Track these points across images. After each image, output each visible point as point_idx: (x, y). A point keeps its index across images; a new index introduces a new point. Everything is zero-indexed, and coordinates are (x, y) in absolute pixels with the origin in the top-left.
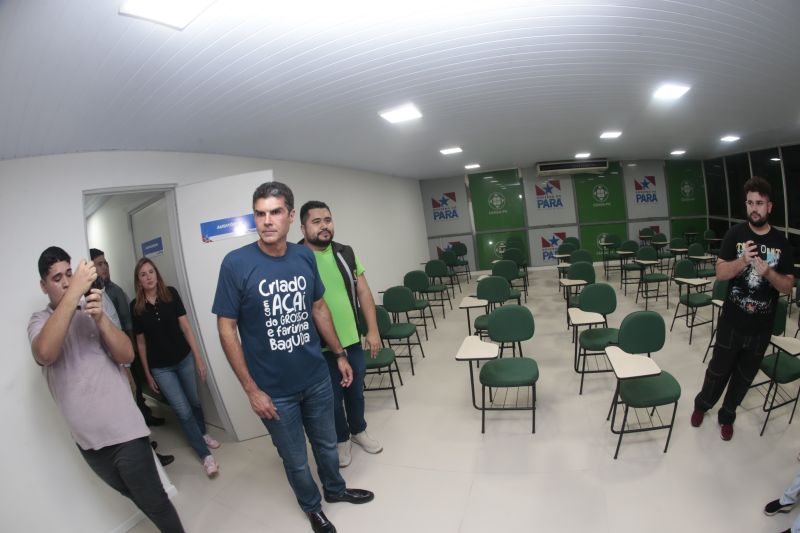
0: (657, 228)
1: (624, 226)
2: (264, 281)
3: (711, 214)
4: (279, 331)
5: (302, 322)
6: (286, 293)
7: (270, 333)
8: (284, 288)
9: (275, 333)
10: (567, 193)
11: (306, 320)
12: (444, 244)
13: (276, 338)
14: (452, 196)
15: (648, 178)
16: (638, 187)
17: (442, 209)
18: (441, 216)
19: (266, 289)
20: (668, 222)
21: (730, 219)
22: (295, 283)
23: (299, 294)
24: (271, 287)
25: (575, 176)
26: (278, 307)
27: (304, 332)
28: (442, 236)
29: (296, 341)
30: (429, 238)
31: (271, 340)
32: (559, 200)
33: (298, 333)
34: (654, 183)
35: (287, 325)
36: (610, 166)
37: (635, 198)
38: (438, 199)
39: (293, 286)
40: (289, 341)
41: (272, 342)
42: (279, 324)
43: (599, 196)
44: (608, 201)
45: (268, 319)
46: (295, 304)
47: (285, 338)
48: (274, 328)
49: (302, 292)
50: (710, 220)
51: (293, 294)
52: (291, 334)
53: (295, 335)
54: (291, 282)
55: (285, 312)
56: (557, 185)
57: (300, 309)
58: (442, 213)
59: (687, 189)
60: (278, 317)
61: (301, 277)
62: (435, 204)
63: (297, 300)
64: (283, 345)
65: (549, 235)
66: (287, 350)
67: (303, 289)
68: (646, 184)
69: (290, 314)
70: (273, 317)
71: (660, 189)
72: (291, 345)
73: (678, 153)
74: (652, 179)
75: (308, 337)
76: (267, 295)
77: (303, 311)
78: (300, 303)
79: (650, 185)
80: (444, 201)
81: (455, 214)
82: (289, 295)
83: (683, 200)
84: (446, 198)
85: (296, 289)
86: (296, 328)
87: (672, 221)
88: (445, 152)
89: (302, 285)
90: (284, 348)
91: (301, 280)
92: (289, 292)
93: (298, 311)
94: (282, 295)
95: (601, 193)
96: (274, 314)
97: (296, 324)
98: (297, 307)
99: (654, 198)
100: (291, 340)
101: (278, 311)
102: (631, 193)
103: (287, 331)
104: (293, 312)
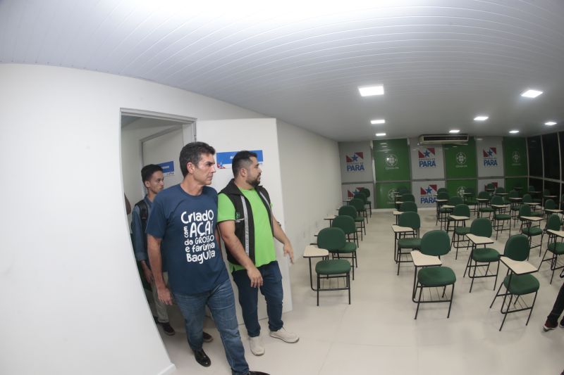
0: (496, 184)
1: (475, 182)
2: (185, 213)
3: (531, 174)
4: (193, 248)
5: (211, 242)
6: (200, 222)
7: (187, 249)
8: (199, 218)
9: (191, 250)
10: (439, 157)
11: (213, 242)
12: (353, 189)
13: (192, 253)
14: (361, 155)
15: (492, 149)
16: (485, 155)
17: (354, 164)
18: (352, 168)
19: (186, 218)
20: (503, 180)
21: (544, 179)
22: (206, 215)
23: (209, 222)
24: (190, 217)
25: (445, 146)
26: (194, 232)
27: (211, 250)
28: (353, 183)
29: (206, 256)
30: (343, 184)
31: (188, 255)
32: (434, 162)
33: (207, 250)
34: (495, 152)
35: (200, 245)
36: (469, 140)
37: (483, 162)
38: (351, 156)
39: (205, 217)
40: (201, 255)
41: (188, 256)
42: (194, 243)
43: (460, 160)
44: (465, 164)
45: (186, 239)
46: (206, 230)
47: (198, 253)
48: (191, 246)
49: (211, 221)
50: (530, 178)
51: (205, 223)
52: (203, 251)
53: (205, 252)
54: (204, 214)
55: (198, 236)
56: (433, 151)
57: (209, 233)
58: (353, 166)
59: (516, 157)
60: (193, 238)
61: (210, 211)
62: (349, 160)
63: (208, 227)
64: (195, 258)
65: (425, 186)
66: (198, 262)
67: (211, 219)
68: (490, 153)
69: (202, 237)
70: (190, 239)
71: (499, 157)
72: (202, 258)
73: (514, 132)
74: (494, 150)
75: (214, 253)
76: (187, 222)
77: (211, 234)
78: (209, 229)
79: (493, 154)
80: (355, 158)
81: (362, 168)
82: (202, 223)
83: (514, 165)
84: (357, 156)
85: (207, 219)
86: (206, 247)
87: (506, 179)
88: (374, 122)
89: (211, 216)
90: (196, 260)
91: (211, 213)
92: (202, 221)
93: (208, 235)
94: (197, 223)
95: (461, 158)
96: (191, 236)
97: (206, 244)
98: (207, 232)
99: (495, 163)
100: (202, 256)
101: (194, 234)
102: (480, 159)
103: (199, 248)
104: (204, 235)
